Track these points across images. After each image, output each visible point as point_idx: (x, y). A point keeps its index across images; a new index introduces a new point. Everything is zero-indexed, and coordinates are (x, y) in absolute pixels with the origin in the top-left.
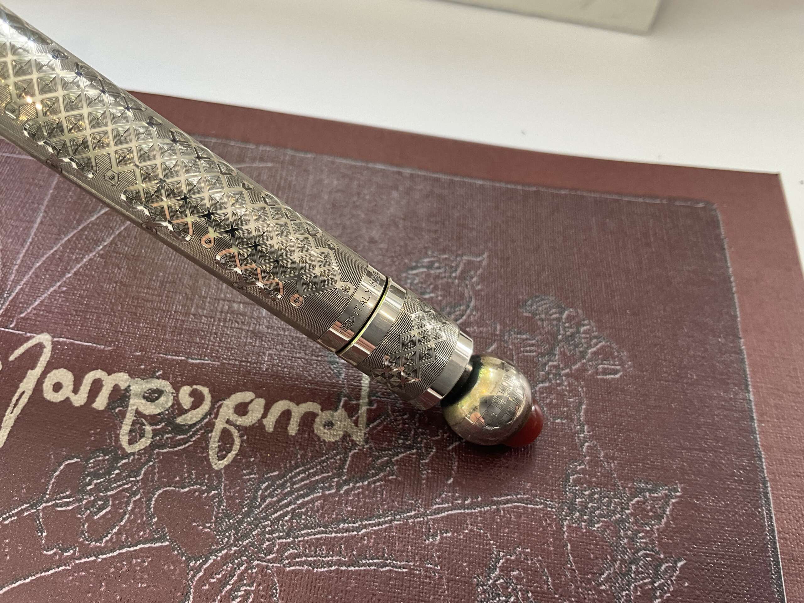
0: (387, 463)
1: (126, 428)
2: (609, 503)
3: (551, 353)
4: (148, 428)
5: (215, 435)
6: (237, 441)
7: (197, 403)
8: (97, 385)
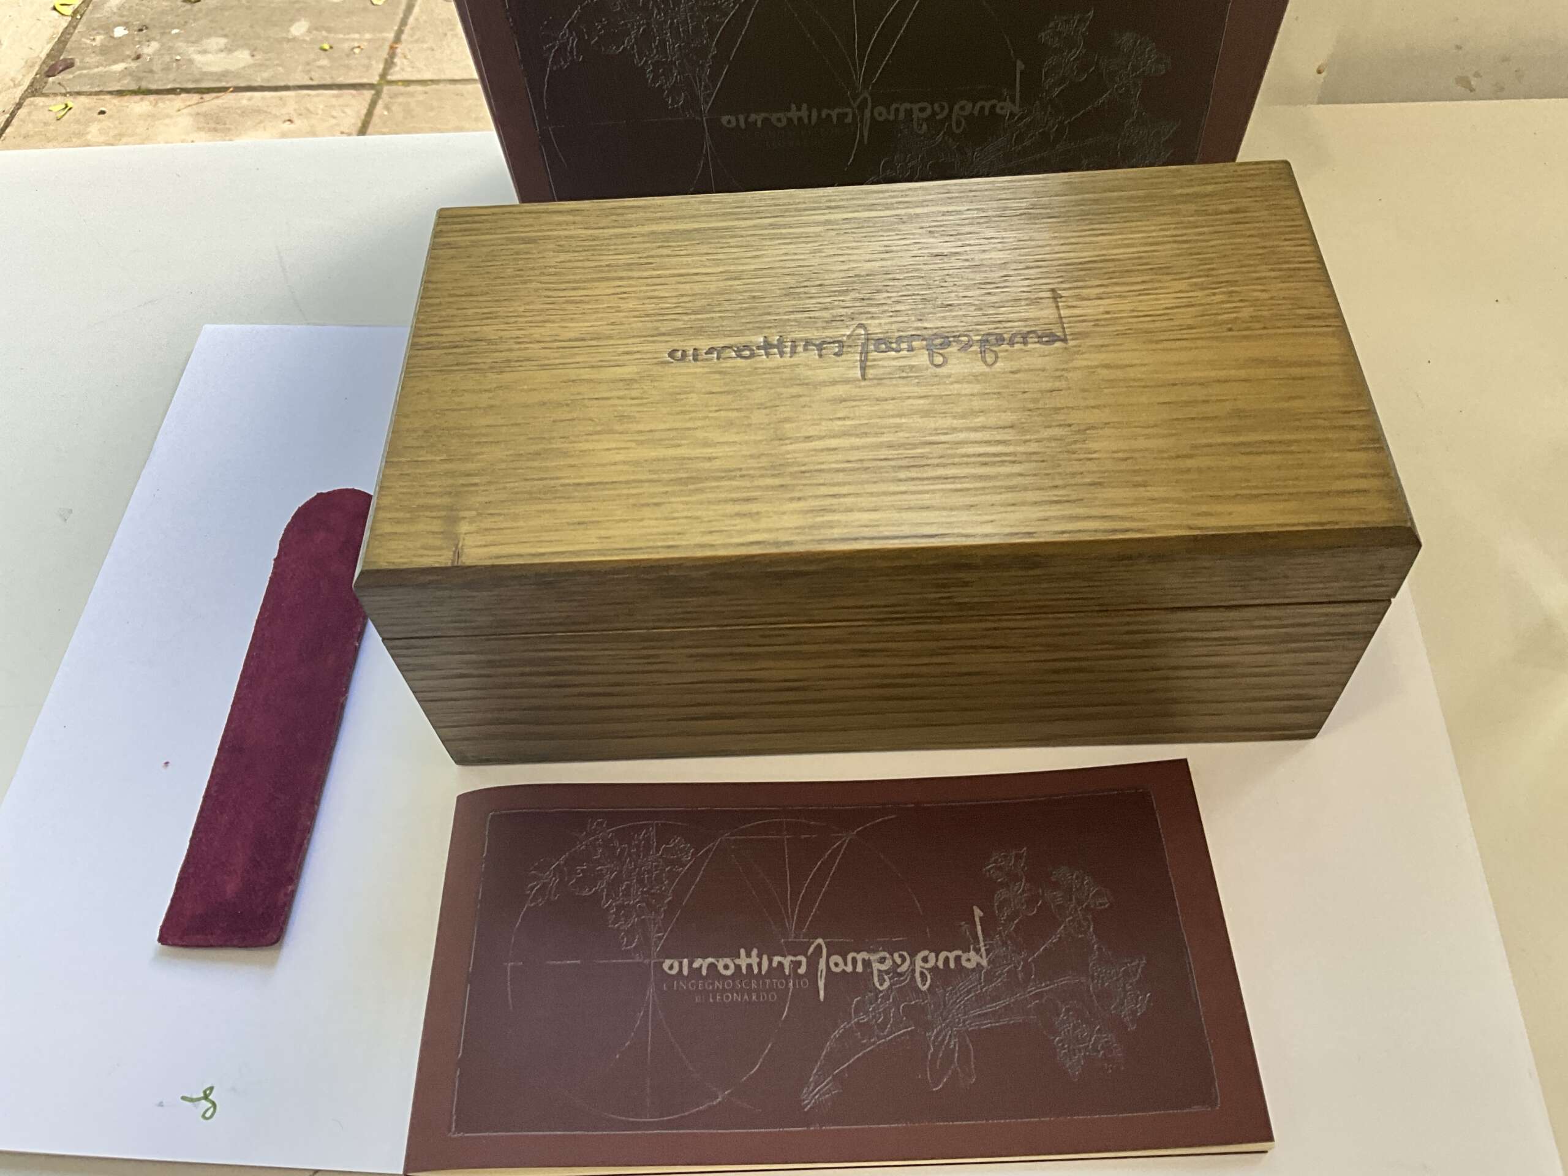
0: (1002, 974)
1: (876, 979)
2: (1110, 973)
3: (1070, 900)
4: (886, 977)
5: (917, 975)
6: (929, 977)
7: (904, 960)
8: (854, 960)
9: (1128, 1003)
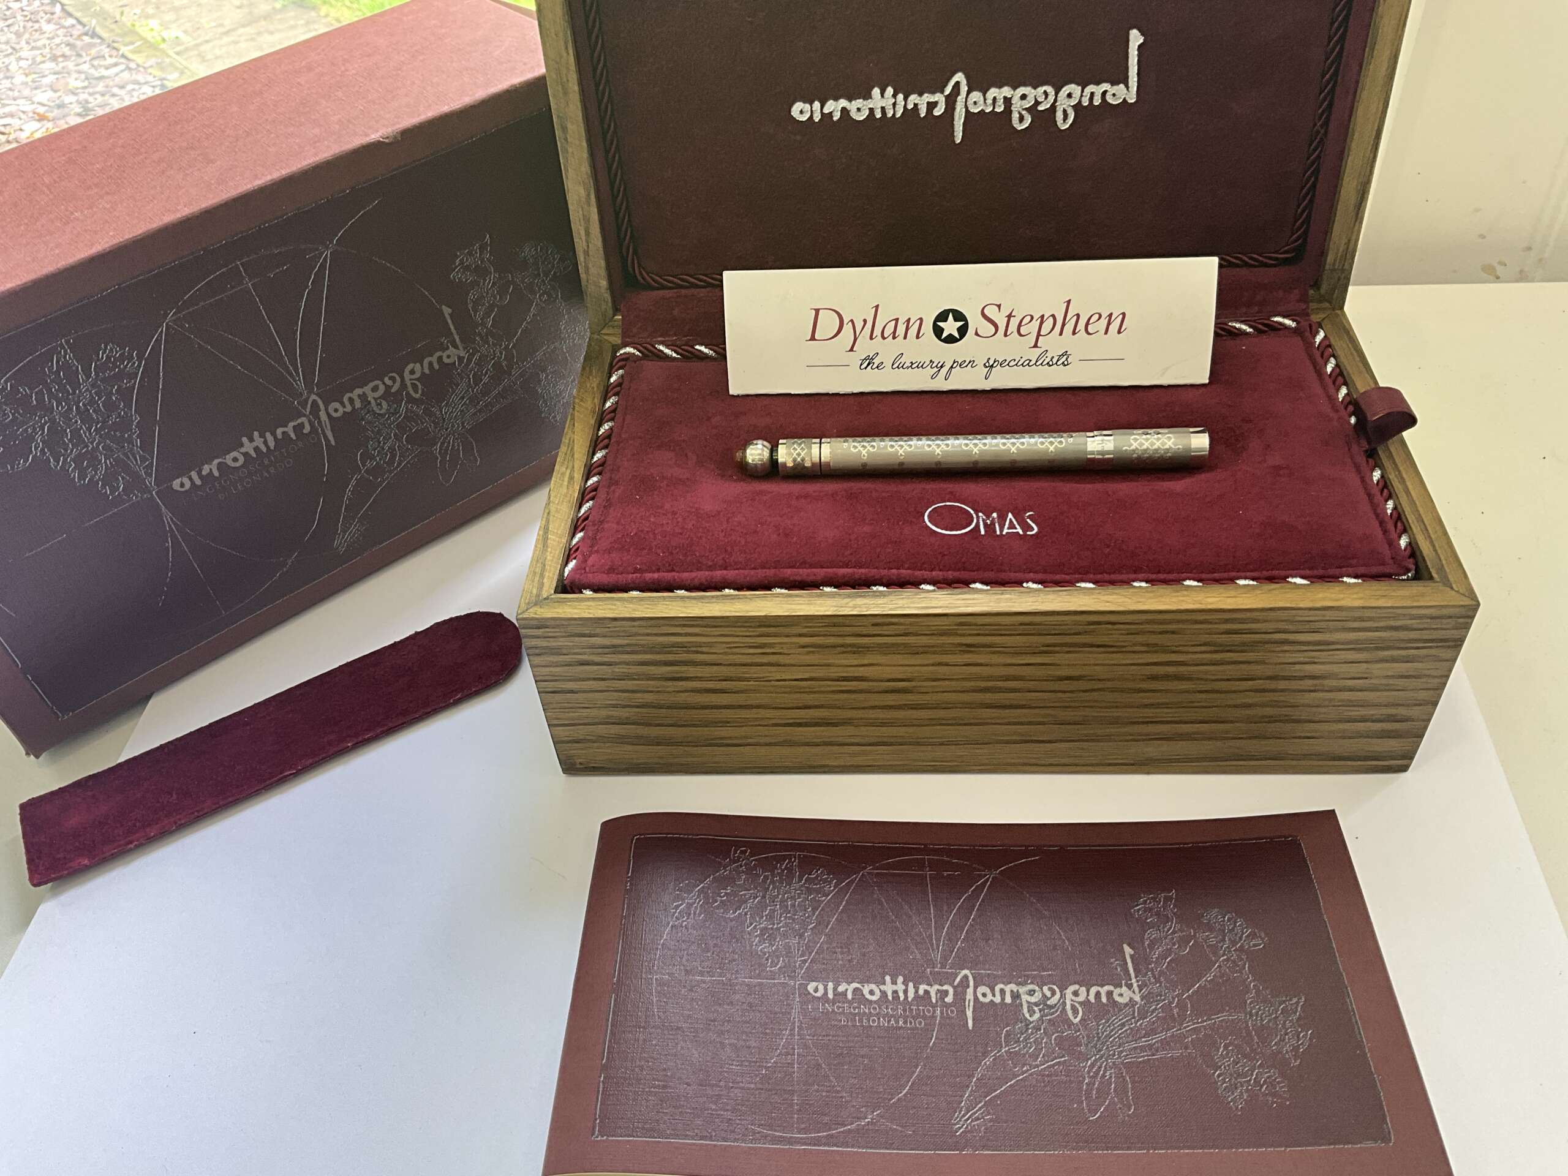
0: (1156, 1009)
1: (1025, 1010)
2: (1269, 1011)
3: (1223, 940)
4: (1036, 1008)
5: (1068, 1007)
6: (1080, 1009)
7: (1053, 993)
8: (1002, 991)
9: (1289, 1039)
